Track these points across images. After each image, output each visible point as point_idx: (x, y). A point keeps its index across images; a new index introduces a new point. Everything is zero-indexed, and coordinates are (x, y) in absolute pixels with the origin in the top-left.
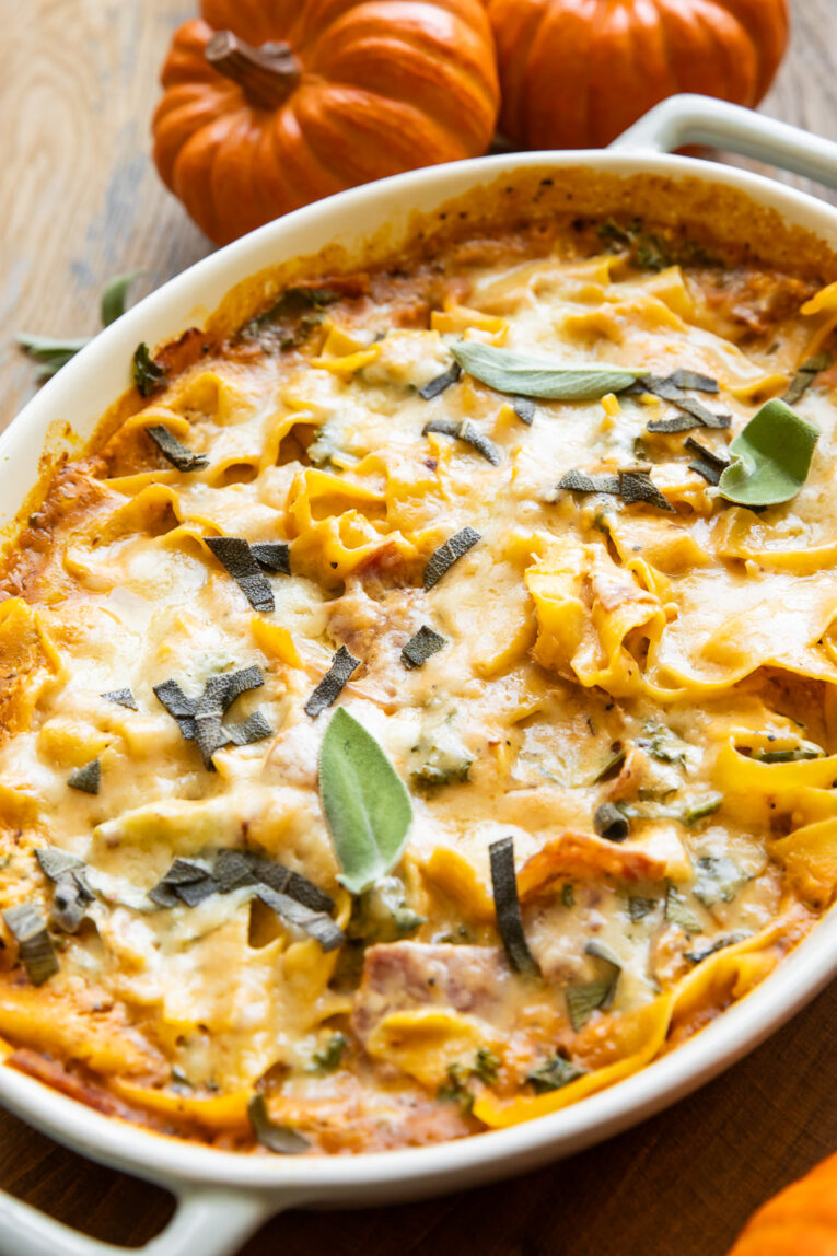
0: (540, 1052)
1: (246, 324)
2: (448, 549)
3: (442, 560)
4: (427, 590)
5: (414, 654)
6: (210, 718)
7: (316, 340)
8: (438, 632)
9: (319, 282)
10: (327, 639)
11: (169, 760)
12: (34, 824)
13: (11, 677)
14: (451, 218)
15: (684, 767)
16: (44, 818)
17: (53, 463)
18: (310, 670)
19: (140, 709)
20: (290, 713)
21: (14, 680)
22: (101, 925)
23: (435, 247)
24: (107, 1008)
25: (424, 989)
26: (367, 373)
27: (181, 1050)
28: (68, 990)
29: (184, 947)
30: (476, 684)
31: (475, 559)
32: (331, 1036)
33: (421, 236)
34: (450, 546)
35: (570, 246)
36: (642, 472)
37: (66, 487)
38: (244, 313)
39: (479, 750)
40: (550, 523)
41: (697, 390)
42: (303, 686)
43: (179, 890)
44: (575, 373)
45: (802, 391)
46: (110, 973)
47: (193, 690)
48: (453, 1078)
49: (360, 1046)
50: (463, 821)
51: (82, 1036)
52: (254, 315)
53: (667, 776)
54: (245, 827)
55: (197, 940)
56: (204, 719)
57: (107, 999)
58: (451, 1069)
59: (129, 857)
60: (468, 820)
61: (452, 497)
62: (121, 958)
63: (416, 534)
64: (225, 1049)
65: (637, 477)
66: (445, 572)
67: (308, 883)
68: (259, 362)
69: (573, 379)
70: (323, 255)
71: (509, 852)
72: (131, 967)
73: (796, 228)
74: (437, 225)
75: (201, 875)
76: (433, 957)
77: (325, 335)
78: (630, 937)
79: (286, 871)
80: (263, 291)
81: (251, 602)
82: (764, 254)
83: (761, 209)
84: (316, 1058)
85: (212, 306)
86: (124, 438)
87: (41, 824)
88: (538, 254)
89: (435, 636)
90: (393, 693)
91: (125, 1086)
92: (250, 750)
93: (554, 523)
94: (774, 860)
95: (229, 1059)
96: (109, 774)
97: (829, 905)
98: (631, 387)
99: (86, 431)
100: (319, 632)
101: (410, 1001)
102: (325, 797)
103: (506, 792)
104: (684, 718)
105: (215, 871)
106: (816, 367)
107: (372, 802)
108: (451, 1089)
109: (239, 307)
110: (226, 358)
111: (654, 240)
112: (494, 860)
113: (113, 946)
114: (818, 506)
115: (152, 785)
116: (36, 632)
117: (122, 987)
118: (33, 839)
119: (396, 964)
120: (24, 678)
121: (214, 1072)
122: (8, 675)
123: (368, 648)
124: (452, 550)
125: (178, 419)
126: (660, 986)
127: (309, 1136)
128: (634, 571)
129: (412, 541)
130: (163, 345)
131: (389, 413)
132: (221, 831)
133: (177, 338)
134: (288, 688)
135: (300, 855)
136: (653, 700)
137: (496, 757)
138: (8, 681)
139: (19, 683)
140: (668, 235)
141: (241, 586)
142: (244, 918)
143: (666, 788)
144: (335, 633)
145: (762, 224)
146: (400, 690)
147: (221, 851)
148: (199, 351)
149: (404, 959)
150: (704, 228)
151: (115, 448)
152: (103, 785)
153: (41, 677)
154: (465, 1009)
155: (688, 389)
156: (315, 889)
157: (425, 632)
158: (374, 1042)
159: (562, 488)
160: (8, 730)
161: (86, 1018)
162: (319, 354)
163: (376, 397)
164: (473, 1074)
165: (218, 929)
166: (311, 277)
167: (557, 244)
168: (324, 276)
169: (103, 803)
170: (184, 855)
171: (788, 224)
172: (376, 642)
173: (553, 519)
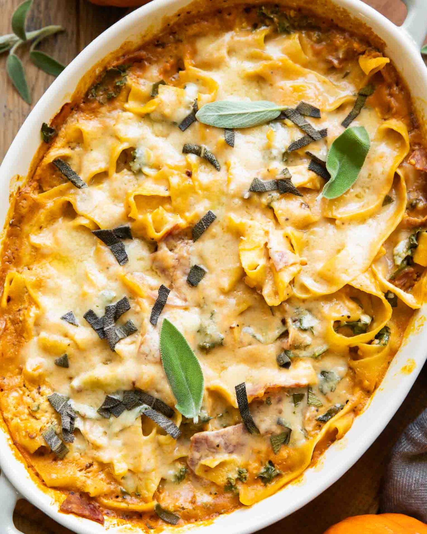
0: (261, 464)
1: (89, 90)
2: (202, 223)
3: (200, 229)
4: (194, 242)
5: (192, 280)
6: (110, 328)
7: (124, 93)
8: (202, 266)
9: (121, 61)
10: (153, 270)
11: (95, 347)
12: (44, 383)
13: (19, 310)
14: (182, 15)
15: (313, 332)
16: (47, 379)
17: (15, 195)
18: (149, 297)
19: (79, 325)
20: (144, 322)
21: (21, 312)
22: (82, 429)
23: (176, 29)
24: (91, 465)
25: (215, 448)
26: (152, 116)
27: (122, 481)
28: (74, 460)
29: (117, 435)
30: (222, 297)
31: (215, 229)
32: (180, 466)
33: (169, 25)
34: (203, 222)
35: (244, 20)
36: (287, 179)
37: (22, 203)
38: (88, 86)
39: (226, 332)
40: (247, 207)
41: (310, 116)
42: (147, 307)
43: (110, 409)
44: (252, 113)
45: (360, 109)
46: (89, 450)
47: (100, 313)
48: (229, 483)
49: (192, 472)
50: (222, 363)
51: (84, 482)
52: (92, 85)
53: (307, 338)
54: (134, 383)
55: (122, 431)
56: (108, 329)
57: (90, 461)
58: (229, 479)
59: (87, 394)
60: (224, 362)
61: (200, 192)
62: (93, 444)
63: (187, 214)
64: (140, 479)
65: (285, 181)
66: (201, 234)
67: (163, 403)
68: (99, 110)
69: (252, 117)
70: (122, 48)
71: (244, 390)
72: (97, 448)
73: (356, 19)
74: (176, 19)
75: (118, 403)
76: (217, 436)
77: (129, 90)
78: (294, 413)
79: (153, 398)
80: (95, 73)
81: (118, 260)
82: (340, 25)
83: (339, 8)
84: (176, 476)
85: (72, 91)
86: (43, 170)
87: (47, 382)
88: (228, 27)
89: (201, 270)
90: (186, 300)
91: (105, 501)
92: (128, 340)
93: (249, 207)
94: (350, 368)
95: (143, 483)
96: (71, 359)
97: (373, 392)
98: (279, 117)
99: (25, 172)
100: (149, 268)
101: (210, 453)
102: (165, 369)
103: (239, 348)
104: (312, 305)
105: (124, 400)
106: (366, 93)
107: (185, 369)
108: (229, 487)
109: (85, 84)
110: (83, 111)
111: (285, 16)
112: (237, 394)
113: (89, 439)
114: (368, 180)
115: (90, 360)
116: (26, 287)
117: (96, 456)
118: (46, 391)
119: (203, 441)
120: (26, 312)
121: (137, 489)
122: (18, 310)
123: (172, 277)
124: (204, 224)
125: (66, 152)
126: (307, 435)
127: (178, 514)
128: (287, 237)
129: (186, 219)
130: (52, 118)
131: (166, 136)
132: (123, 384)
133: (59, 111)
134: (141, 308)
135: (157, 391)
136: (298, 299)
137: (233, 334)
138: (18, 313)
139: (24, 315)
140: (292, 13)
141: (112, 250)
142: (139, 424)
143: (305, 344)
144: (157, 269)
145: (339, 14)
146: (189, 298)
147: (125, 392)
148: (69, 110)
149: (206, 439)
150: (310, 10)
151: (40, 175)
152: (70, 363)
153: (33, 311)
154: (231, 452)
155: (307, 116)
156: (166, 406)
157: (196, 268)
158: (197, 471)
159: (251, 191)
160: (24, 338)
161: (84, 472)
162: (127, 101)
163: (159, 127)
164: (238, 480)
165: (129, 427)
166: (118, 59)
167: (237, 21)
168: (124, 55)
169: (71, 371)
170: (109, 394)
171: (352, 16)
172: (175, 273)
173: (249, 206)
